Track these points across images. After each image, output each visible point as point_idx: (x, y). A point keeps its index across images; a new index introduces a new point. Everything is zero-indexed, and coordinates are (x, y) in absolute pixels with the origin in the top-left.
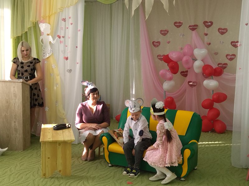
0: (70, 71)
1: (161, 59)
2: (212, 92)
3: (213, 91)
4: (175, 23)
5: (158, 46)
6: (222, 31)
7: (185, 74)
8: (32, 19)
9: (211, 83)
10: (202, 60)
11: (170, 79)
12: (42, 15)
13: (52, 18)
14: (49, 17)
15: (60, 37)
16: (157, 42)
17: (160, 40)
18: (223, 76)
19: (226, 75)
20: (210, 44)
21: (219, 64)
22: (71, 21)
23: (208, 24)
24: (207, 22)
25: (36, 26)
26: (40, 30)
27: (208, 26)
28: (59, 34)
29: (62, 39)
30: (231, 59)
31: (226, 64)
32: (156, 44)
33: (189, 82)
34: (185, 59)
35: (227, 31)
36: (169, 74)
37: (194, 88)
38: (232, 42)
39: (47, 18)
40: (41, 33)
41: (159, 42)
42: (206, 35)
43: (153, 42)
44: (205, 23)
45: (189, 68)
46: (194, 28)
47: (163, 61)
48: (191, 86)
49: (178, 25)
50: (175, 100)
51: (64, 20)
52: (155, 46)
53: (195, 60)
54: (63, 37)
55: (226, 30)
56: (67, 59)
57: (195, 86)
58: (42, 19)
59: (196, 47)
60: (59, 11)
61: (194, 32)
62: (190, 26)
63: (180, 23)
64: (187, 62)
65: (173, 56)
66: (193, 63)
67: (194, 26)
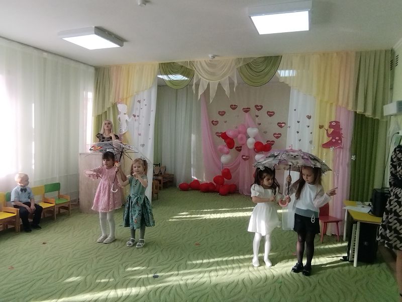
1: (219, 136)
4: (232, 106)
6: (271, 114)
7: (239, 149)
8: (112, 100)
10: (254, 138)
11: (227, 153)
12: (120, 97)
13: (129, 100)
14: (126, 99)
15: (135, 116)
17: (218, 120)
20: (260, 124)
21: (268, 141)
22: (145, 102)
23: (259, 108)
24: (258, 106)
25: (114, 106)
26: (118, 110)
27: (259, 110)
28: (134, 113)
29: (137, 118)
30: (277, 137)
31: (273, 141)
32: (215, 123)
33: (243, 156)
34: (240, 136)
35: (274, 114)
36: (226, 149)
37: (247, 161)
38: (278, 123)
39: (125, 100)
40: (119, 113)
41: (217, 122)
42: (257, 116)
43: (212, 122)
44: (256, 106)
45: (243, 144)
46: (247, 110)
47: (220, 138)
48: (244, 159)
49: (234, 107)
50: (231, 171)
51: (139, 102)
52: (213, 124)
53: (248, 137)
54: (138, 116)
57: (247, 159)
58: (120, 101)
59: (249, 127)
60: (135, 94)
61: (247, 114)
62: (243, 109)
64: (242, 139)
65: (230, 134)
66: (247, 140)
67: (247, 108)
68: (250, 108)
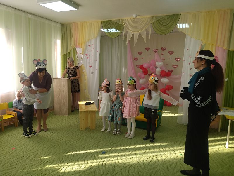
0: (92, 73)
2: (165, 85)
3: (166, 84)
4: (146, 48)
5: (137, 60)
6: (171, 53)
9: (165, 80)
10: (160, 68)
11: (143, 78)
12: (78, 43)
13: (83, 45)
15: (87, 55)
16: (136, 58)
17: (138, 57)
18: (171, 76)
19: (173, 76)
20: (164, 59)
21: (169, 70)
22: (93, 46)
23: (163, 49)
24: (163, 48)
25: (74, 49)
28: (86, 53)
31: (172, 70)
34: (151, 67)
36: (143, 75)
38: (176, 59)
39: (81, 45)
41: (137, 59)
42: (162, 54)
43: (134, 58)
46: (156, 51)
47: (139, 68)
51: (90, 46)
52: (135, 60)
53: (157, 68)
54: (89, 55)
55: (173, 52)
56: (91, 67)
58: (78, 45)
59: (157, 61)
60: (87, 41)
61: (156, 53)
62: (154, 50)
63: (148, 48)
64: (152, 69)
65: (145, 66)
67: (156, 50)
68: (158, 50)
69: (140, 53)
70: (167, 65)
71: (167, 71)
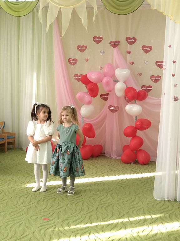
1: (78, 80)
2: (134, 118)
3: (136, 117)
4: (94, 38)
5: (74, 64)
6: (147, 49)
7: (105, 97)
9: (133, 109)
10: (124, 82)
11: (89, 103)
16: (74, 60)
17: (76, 57)
18: (147, 100)
19: (150, 99)
20: (133, 63)
21: (142, 87)
23: (131, 41)
24: (129, 38)
27: (131, 43)
30: (156, 81)
31: (150, 87)
32: (72, 62)
33: (110, 106)
34: (105, 80)
36: (87, 98)
37: (116, 114)
38: (157, 62)
42: (129, 53)
43: (69, 60)
45: (110, 91)
46: (115, 44)
47: (80, 82)
48: (112, 111)
49: (98, 40)
50: (94, 127)
52: (71, 63)
53: (116, 81)
55: (151, 48)
57: (116, 111)
59: (118, 67)
61: (115, 50)
62: (111, 42)
63: (99, 38)
64: (108, 83)
65: (93, 77)
67: (116, 42)
68: (119, 42)
69: (82, 49)
70: (140, 75)
71: (138, 89)
